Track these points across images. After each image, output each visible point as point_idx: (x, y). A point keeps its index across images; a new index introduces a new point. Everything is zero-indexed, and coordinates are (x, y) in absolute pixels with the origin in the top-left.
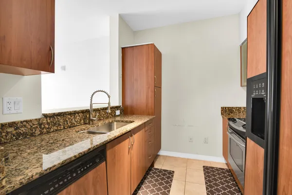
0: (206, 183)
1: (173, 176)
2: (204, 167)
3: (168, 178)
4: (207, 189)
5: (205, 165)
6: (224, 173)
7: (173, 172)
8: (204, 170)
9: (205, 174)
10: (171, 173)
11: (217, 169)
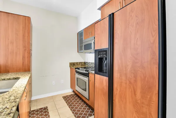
0: (68, 105)
1: (48, 110)
2: (63, 97)
3: (45, 112)
4: (69, 107)
5: (63, 96)
6: (74, 96)
7: (47, 107)
8: (64, 99)
9: (65, 101)
10: (46, 109)
11: (70, 96)
